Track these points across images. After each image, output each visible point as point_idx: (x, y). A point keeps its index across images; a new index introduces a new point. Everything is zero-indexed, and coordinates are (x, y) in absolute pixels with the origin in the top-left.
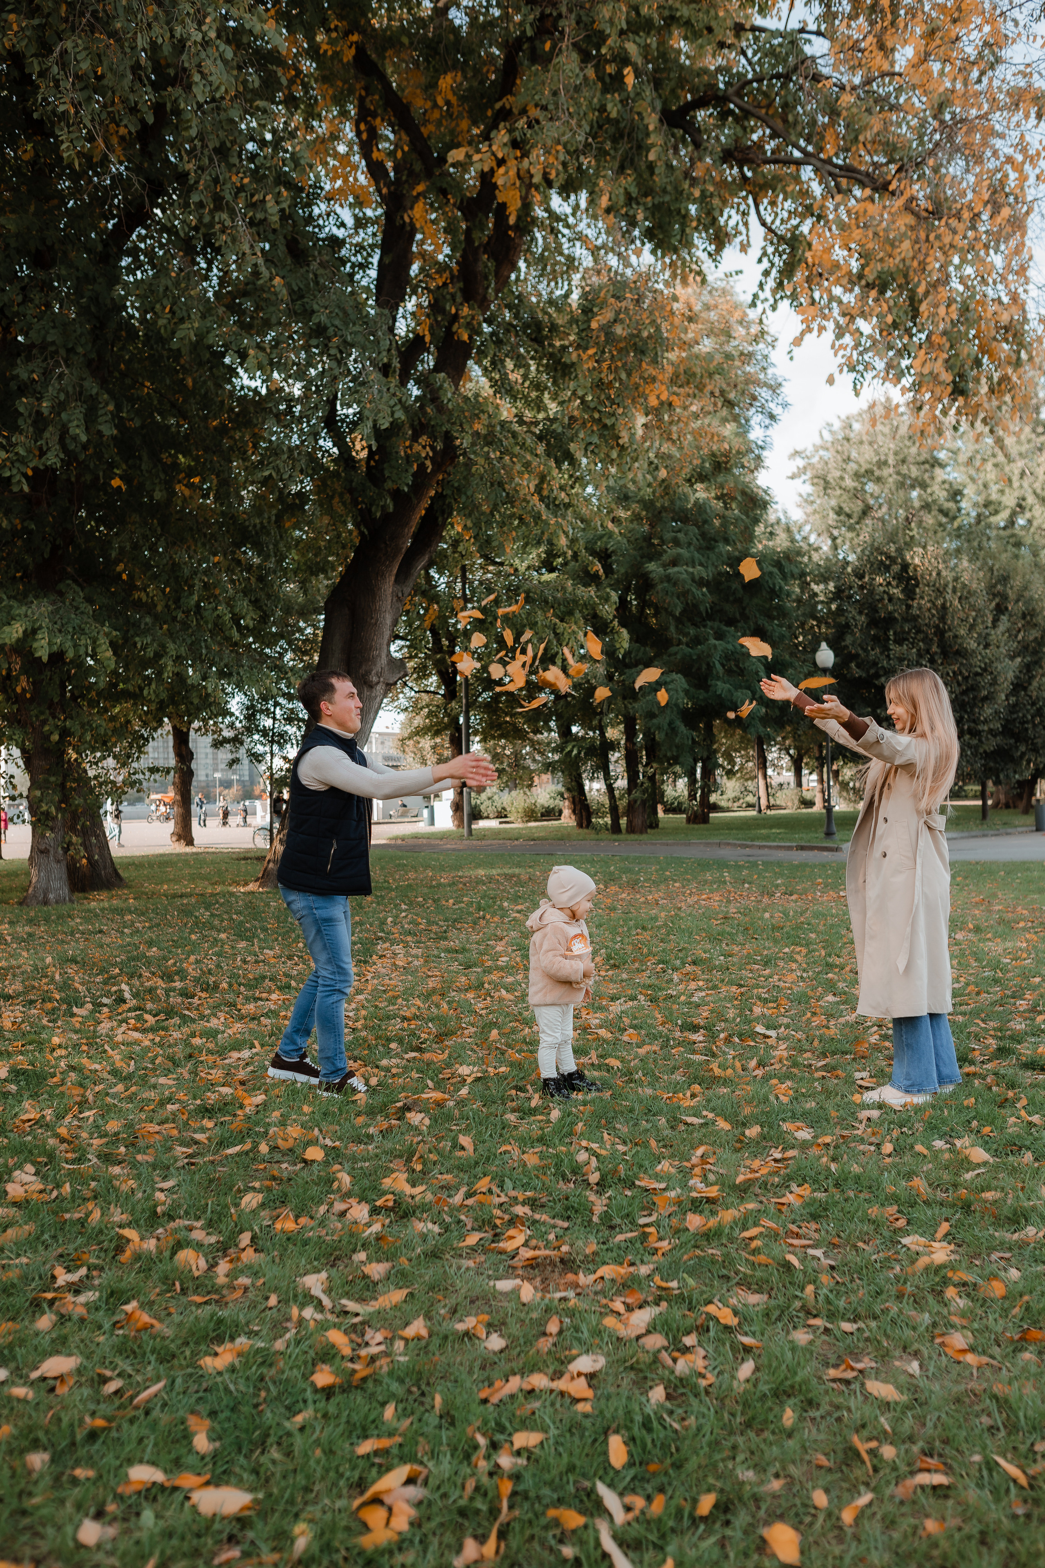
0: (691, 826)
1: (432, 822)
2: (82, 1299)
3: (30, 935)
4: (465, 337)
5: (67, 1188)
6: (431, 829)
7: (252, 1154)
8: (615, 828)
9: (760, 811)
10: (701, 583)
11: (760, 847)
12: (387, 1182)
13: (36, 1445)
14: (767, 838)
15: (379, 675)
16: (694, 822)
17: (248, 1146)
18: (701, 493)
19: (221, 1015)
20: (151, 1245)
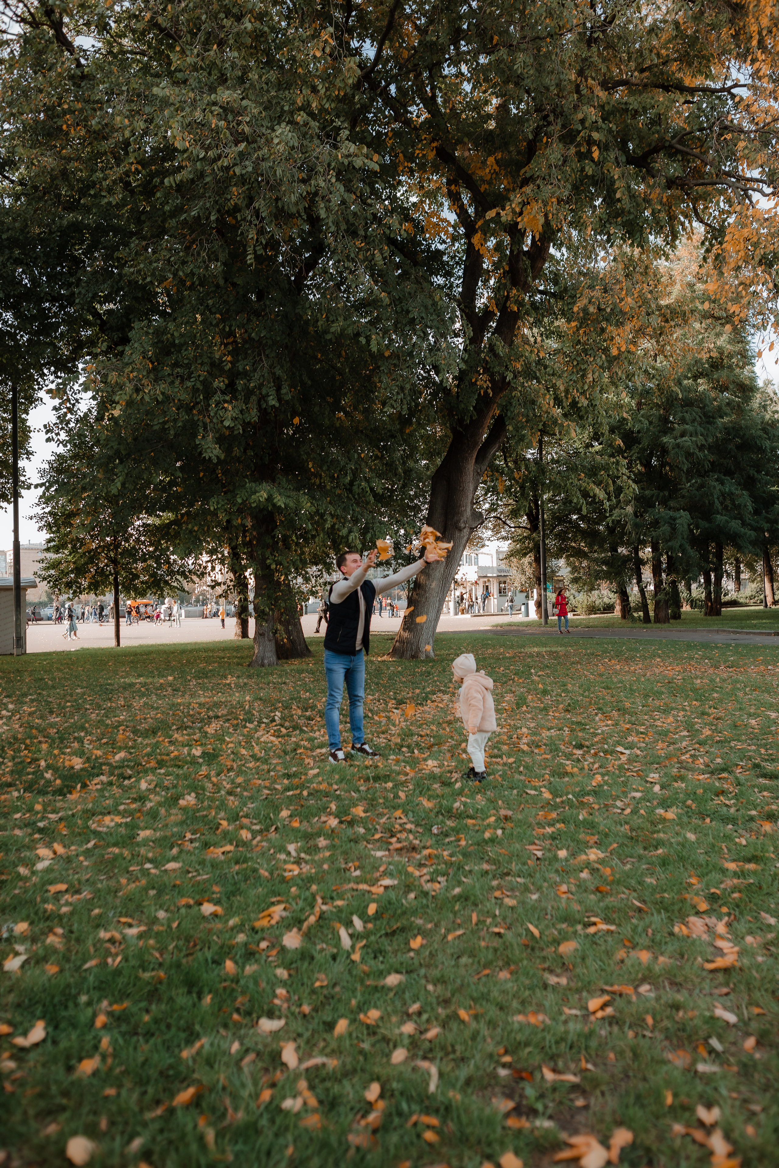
0: (709, 618)
1: (527, 615)
2: (193, 845)
3: (245, 684)
4: (514, 308)
5: (206, 803)
6: (526, 619)
7: (300, 796)
8: (647, 619)
9: (766, 606)
10: (701, 448)
11: (747, 633)
12: (353, 810)
13: (153, 888)
14: (755, 626)
15: (465, 523)
16: (710, 615)
17: (298, 792)
18: (703, 385)
19: (322, 731)
20: (230, 828)
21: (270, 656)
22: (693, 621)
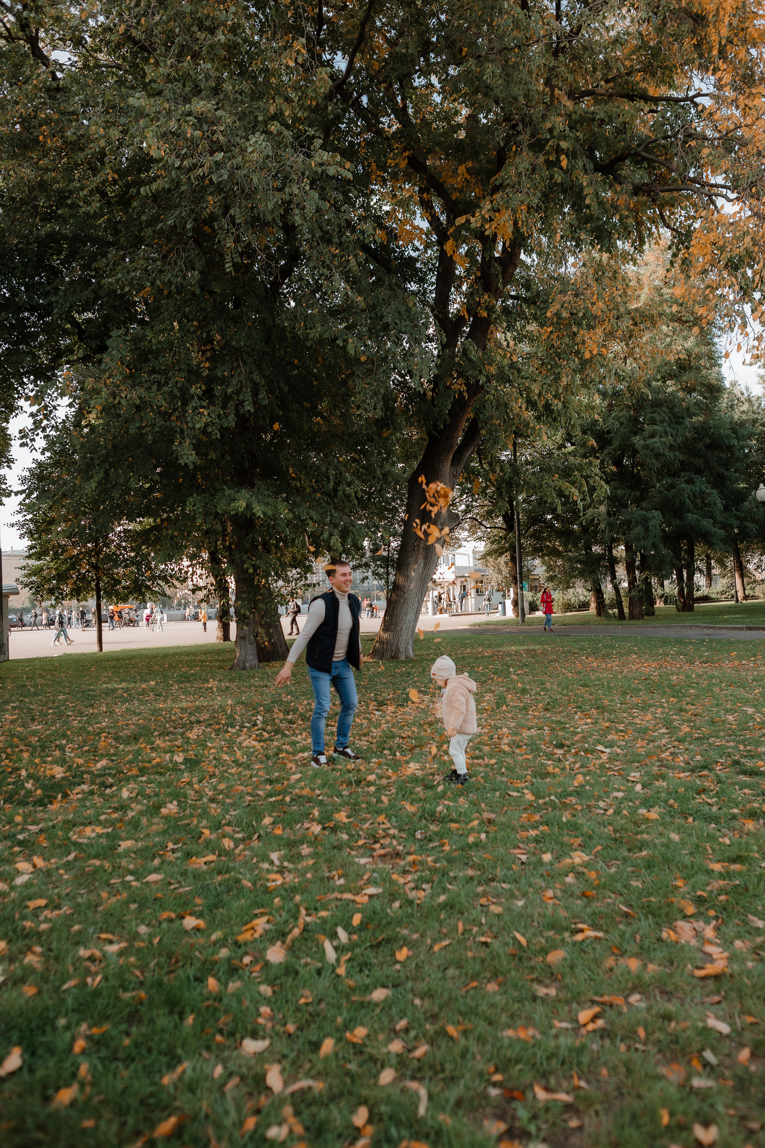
0: (682, 613)
1: (504, 614)
2: (175, 855)
3: (227, 688)
4: (485, 315)
5: (188, 811)
7: (282, 801)
8: (621, 616)
10: (671, 447)
11: (720, 628)
12: (336, 816)
14: (727, 621)
16: (683, 611)
17: (281, 797)
18: (671, 387)
20: (213, 837)
21: (252, 659)
22: (667, 617)
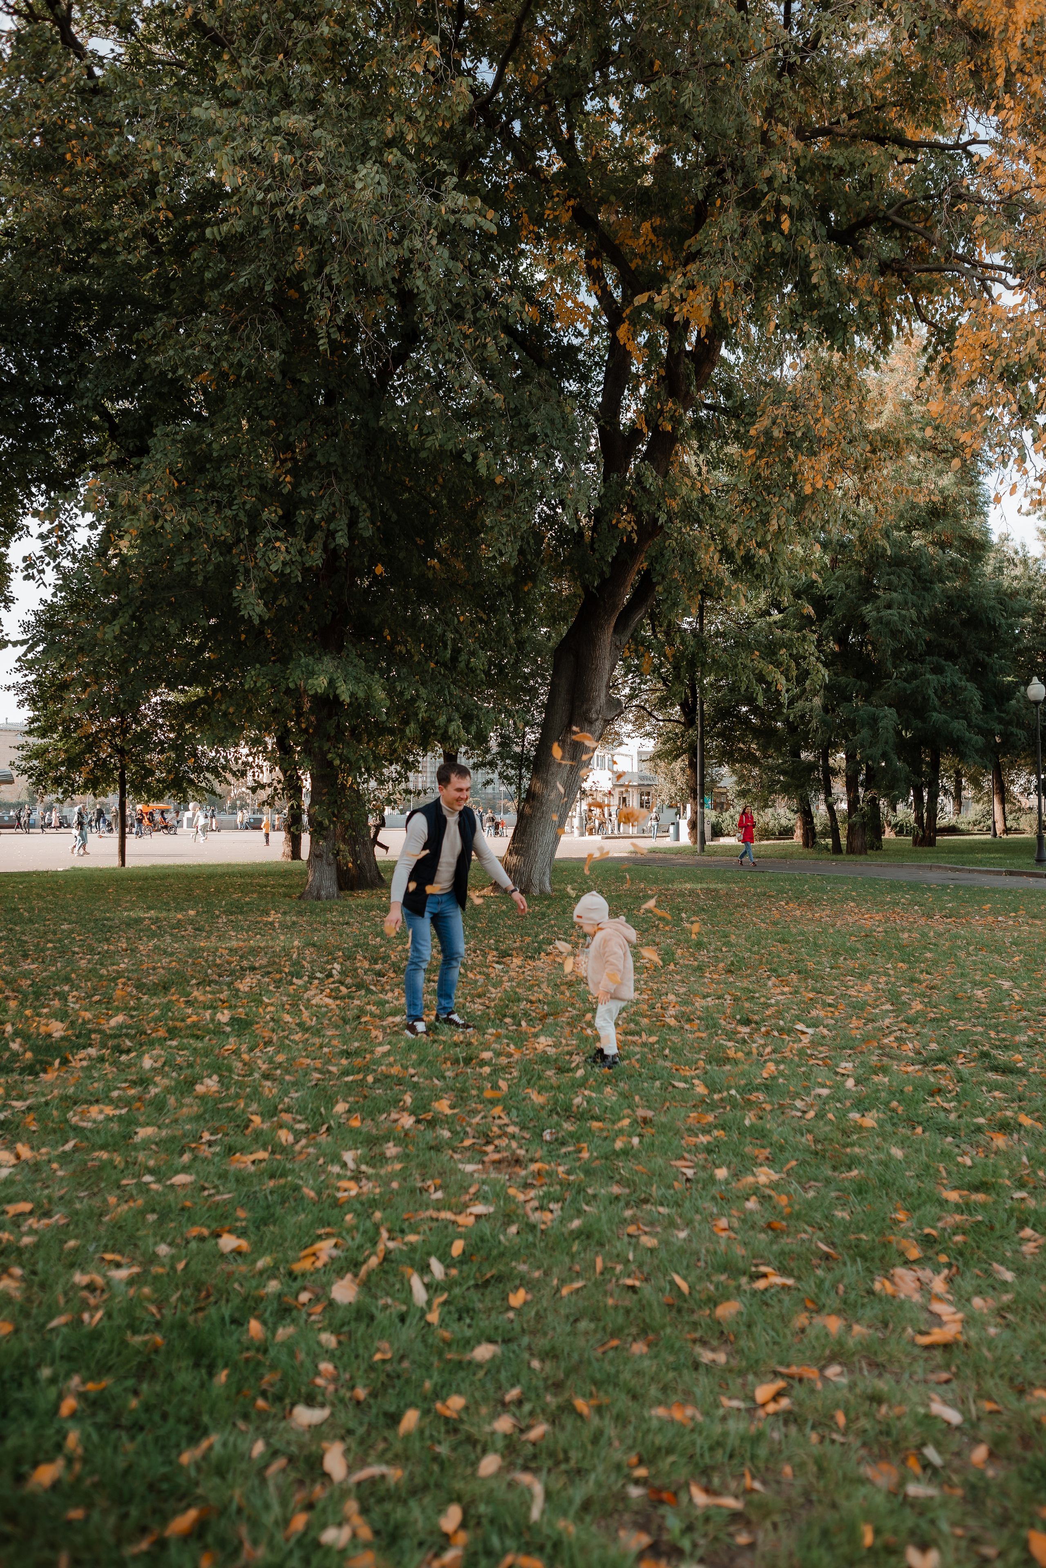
0: (920, 848)
2: (212, 1150)
4: (669, 428)
5: (232, 1090)
6: (676, 844)
7: (363, 1082)
8: (837, 848)
9: (995, 835)
10: (914, 623)
13: (153, 1211)
14: (980, 862)
15: (598, 712)
16: (920, 845)
18: (919, 538)
19: (397, 991)
20: (265, 1126)
21: (329, 885)
22: (899, 852)
